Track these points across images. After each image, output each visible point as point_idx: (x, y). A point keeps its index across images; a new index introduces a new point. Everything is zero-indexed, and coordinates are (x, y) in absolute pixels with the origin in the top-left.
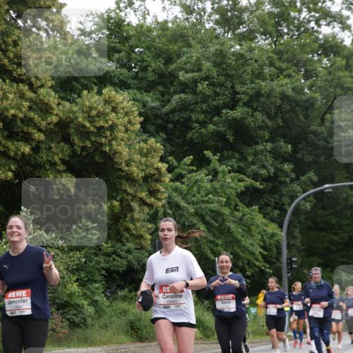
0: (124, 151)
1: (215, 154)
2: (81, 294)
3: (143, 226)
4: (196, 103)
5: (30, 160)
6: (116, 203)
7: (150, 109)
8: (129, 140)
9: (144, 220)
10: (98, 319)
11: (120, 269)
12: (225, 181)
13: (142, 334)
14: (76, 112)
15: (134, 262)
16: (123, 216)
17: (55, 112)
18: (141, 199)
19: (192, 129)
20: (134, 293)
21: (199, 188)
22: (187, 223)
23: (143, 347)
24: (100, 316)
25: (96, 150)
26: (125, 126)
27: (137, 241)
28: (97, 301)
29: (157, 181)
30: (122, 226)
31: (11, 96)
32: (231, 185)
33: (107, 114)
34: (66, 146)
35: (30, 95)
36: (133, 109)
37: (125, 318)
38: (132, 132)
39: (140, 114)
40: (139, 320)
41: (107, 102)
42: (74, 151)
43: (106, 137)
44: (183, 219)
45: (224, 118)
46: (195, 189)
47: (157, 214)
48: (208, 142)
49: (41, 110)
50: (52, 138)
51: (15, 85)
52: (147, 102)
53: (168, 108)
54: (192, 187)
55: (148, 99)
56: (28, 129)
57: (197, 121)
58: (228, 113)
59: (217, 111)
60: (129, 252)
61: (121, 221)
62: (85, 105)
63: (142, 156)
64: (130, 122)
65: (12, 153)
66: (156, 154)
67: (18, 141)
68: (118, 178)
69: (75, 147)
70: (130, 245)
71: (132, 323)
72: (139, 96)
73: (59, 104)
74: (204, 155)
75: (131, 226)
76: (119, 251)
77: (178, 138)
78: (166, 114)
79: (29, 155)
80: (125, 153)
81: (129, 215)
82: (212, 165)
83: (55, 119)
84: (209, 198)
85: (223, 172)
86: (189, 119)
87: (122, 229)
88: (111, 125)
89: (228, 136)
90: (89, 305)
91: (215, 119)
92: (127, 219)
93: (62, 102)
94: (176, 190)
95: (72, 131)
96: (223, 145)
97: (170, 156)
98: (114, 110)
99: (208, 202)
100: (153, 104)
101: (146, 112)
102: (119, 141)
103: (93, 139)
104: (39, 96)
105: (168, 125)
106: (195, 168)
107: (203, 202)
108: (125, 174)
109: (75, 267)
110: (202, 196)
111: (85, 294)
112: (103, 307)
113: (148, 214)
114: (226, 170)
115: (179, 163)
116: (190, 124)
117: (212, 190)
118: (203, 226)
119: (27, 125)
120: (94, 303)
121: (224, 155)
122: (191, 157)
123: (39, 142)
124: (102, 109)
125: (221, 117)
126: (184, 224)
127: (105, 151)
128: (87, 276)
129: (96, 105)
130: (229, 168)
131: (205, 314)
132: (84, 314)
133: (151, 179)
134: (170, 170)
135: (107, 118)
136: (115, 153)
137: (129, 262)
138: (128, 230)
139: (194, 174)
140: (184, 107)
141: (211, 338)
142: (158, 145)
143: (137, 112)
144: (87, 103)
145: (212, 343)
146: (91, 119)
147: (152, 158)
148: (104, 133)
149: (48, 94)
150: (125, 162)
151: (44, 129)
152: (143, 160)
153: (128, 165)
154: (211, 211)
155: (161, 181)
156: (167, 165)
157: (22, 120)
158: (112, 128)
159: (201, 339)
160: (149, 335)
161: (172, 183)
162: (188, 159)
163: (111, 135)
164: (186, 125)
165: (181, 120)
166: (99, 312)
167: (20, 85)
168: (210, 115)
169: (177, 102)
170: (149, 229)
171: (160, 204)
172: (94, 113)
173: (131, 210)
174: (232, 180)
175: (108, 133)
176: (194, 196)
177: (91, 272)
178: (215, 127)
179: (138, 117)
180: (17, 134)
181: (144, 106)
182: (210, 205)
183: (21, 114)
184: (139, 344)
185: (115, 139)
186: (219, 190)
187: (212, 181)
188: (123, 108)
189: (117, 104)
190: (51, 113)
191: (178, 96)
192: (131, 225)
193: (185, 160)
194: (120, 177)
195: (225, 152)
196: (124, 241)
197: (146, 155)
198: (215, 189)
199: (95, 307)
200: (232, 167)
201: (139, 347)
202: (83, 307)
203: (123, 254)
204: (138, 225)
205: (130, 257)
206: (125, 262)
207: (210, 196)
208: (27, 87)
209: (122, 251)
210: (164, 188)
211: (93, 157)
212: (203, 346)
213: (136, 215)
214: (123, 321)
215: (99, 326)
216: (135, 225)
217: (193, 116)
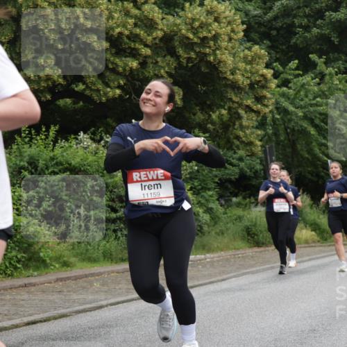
0: (229, 60)
1: (320, 57)
2: (195, 202)
3: (252, 133)
4: (299, 8)
5: (138, 75)
6: (224, 112)
7: (253, 17)
8: (233, 49)
9: (253, 127)
10: (214, 226)
11: (233, 177)
12: (333, 84)
13: (258, 239)
14: (179, 25)
15: (246, 169)
16: (231, 124)
17: (160, 27)
18: (248, 107)
19: (296, 34)
20: (248, 200)
21: (306, 92)
22: (296, 128)
23: (261, 252)
24: (216, 223)
25: (201, 60)
26: (228, 35)
27: (248, 148)
28: (211, 209)
29: (264, 87)
30: (232, 134)
31: (116, 15)
32: (339, 86)
33: (210, 25)
34: (172, 59)
35: (135, 12)
36: (236, 18)
37: (240, 224)
38: (236, 40)
39: (243, 23)
40: (255, 225)
41: (209, 13)
42: (180, 63)
43: (210, 47)
44: (292, 124)
45: (327, 20)
46: (302, 93)
47: (266, 120)
48: (313, 46)
49: (146, 26)
50: (158, 53)
51: (120, 4)
52: (249, 11)
53: (270, 15)
54: (299, 91)
55: (250, 8)
56: (135, 45)
57: (301, 26)
58: (331, 15)
59: (320, 14)
60: (241, 159)
61: (231, 129)
62: (187, 17)
63: (247, 64)
64: (233, 31)
65: (121, 69)
66: (261, 61)
67: (125, 57)
68: (225, 87)
69: (181, 59)
70: (241, 153)
71: (249, 228)
72: (240, 5)
73: (163, 19)
74: (309, 59)
75: (241, 134)
76: (231, 159)
77: (282, 44)
78: (269, 21)
79: (137, 70)
80: (230, 62)
81: (237, 123)
82: (318, 68)
83: (160, 34)
84: (317, 102)
85: (330, 74)
86: (292, 25)
87: (232, 137)
88: (214, 35)
89: (333, 39)
90: (204, 213)
91: (319, 22)
92: (236, 127)
93: (166, 16)
94: (283, 95)
95: (177, 43)
96: (328, 48)
97: (275, 62)
98: (217, 20)
99: (317, 105)
100: (256, 12)
101: (249, 21)
102: (223, 50)
103: (198, 50)
104: (143, 12)
105: (272, 32)
106: (301, 73)
107: (311, 105)
108: (230, 82)
109: (188, 176)
110: (310, 100)
111: (200, 202)
112: (218, 214)
113: (257, 121)
114: (333, 72)
115: (284, 68)
116: (294, 29)
117: (320, 93)
118: (312, 129)
119: (134, 41)
120: (209, 211)
121: (330, 58)
122: (296, 61)
123: (146, 57)
124: (204, 20)
125: (325, 20)
126: (294, 129)
127: (210, 61)
128: (200, 185)
129: (198, 17)
130: (336, 70)
131: (321, 216)
132: (200, 221)
133: (257, 86)
134: (276, 76)
135: (210, 28)
136: (220, 62)
137: (241, 170)
138: (238, 138)
139: (301, 78)
140: (287, 12)
141: (329, 240)
142: (263, 51)
143: (240, 21)
144: (190, 15)
145: (330, 246)
146: (195, 31)
147: (257, 64)
148: (208, 43)
149: (152, 10)
150: (230, 71)
151: (150, 44)
152: (248, 67)
153: (233, 73)
154: (321, 114)
155: (267, 87)
156: (272, 71)
157: (128, 37)
158: (216, 37)
159: (319, 241)
160: (266, 240)
161: (279, 89)
162: (294, 64)
163: (215, 45)
164: (290, 30)
165: (285, 26)
166: (215, 219)
167: (125, 3)
168: (313, 19)
169: (279, 9)
170: (258, 135)
171: (267, 110)
172: (197, 24)
173: (240, 117)
174: (340, 82)
175: (212, 43)
176: (302, 100)
177: (204, 181)
178: (319, 31)
179: (241, 26)
180: (124, 51)
181: (247, 14)
182: (319, 108)
183: (126, 32)
184: (256, 249)
185: (219, 48)
186: (326, 93)
187: (319, 84)
188: (225, 18)
189: (219, 14)
190: (156, 28)
191: (280, 2)
192: (241, 132)
193: (290, 65)
194: (226, 86)
195: (331, 54)
196: (235, 149)
197: (250, 63)
198: (323, 92)
199: (210, 214)
200: (339, 68)
201: (256, 252)
202: (199, 215)
203: (235, 161)
204: (247, 132)
205: (242, 165)
206: (237, 170)
207: (318, 99)
208: (132, 5)
209: (233, 159)
210: (271, 94)
211: (199, 68)
212: (321, 248)
213: (245, 123)
214: (239, 227)
215: (216, 233)
216: (244, 132)
217: (296, 21)
